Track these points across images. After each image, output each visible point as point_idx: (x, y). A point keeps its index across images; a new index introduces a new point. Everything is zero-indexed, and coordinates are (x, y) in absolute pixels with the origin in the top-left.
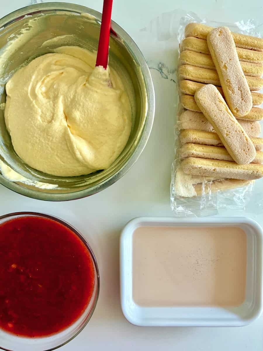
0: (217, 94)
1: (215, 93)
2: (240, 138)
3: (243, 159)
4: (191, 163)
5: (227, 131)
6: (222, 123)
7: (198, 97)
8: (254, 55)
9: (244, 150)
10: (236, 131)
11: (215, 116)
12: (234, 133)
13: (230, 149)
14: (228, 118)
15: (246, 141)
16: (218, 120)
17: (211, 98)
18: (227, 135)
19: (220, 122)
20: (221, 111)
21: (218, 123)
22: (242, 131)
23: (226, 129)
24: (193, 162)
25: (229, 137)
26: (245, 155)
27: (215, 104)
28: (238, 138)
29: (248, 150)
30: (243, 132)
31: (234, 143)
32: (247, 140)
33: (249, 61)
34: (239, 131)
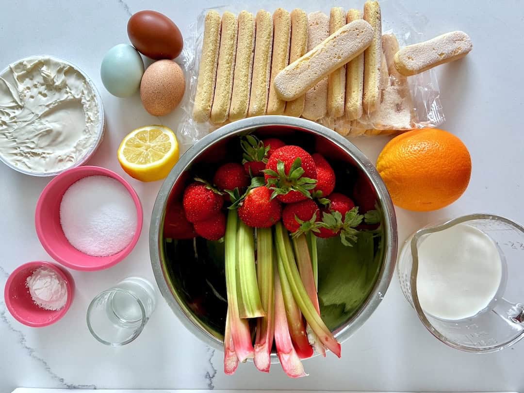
0: (288, 72)
1: (287, 74)
2: (343, 40)
3: (368, 36)
4: (374, 100)
5: (334, 58)
6: (325, 64)
7: (291, 96)
8: (229, 30)
9: (358, 35)
10: (334, 46)
11: (316, 74)
12: (336, 49)
13: (356, 53)
14: (317, 56)
15: (346, 33)
16: (321, 69)
17: (293, 79)
18: (339, 57)
19: (324, 66)
20: (309, 66)
21: (323, 69)
22: (333, 39)
23: (332, 59)
24: (373, 99)
25: (342, 54)
26: (363, 33)
27: (300, 73)
28: (342, 44)
29: (357, 29)
30: (335, 37)
31: (349, 48)
32: (344, 32)
33: (236, 36)
34: (334, 42)
